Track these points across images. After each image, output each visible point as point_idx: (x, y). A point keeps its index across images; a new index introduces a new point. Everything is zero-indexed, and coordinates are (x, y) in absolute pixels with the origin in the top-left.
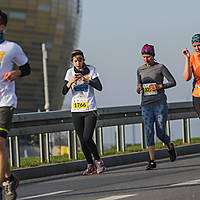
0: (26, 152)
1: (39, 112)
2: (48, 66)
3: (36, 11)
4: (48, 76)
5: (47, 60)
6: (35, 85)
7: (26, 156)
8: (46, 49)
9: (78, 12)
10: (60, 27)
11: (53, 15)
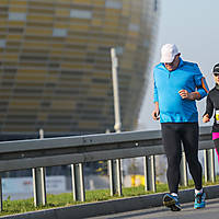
0: (91, 183)
1: (108, 133)
2: (119, 76)
3: (104, 9)
4: (120, 89)
5: (118, 69)
6: (102, 100)
7: (92, 188)
8: (117, 56)
9: (156, 9)
10: (134, 28)
11: (125, 14)
